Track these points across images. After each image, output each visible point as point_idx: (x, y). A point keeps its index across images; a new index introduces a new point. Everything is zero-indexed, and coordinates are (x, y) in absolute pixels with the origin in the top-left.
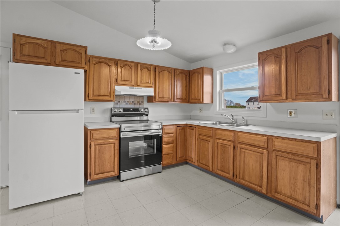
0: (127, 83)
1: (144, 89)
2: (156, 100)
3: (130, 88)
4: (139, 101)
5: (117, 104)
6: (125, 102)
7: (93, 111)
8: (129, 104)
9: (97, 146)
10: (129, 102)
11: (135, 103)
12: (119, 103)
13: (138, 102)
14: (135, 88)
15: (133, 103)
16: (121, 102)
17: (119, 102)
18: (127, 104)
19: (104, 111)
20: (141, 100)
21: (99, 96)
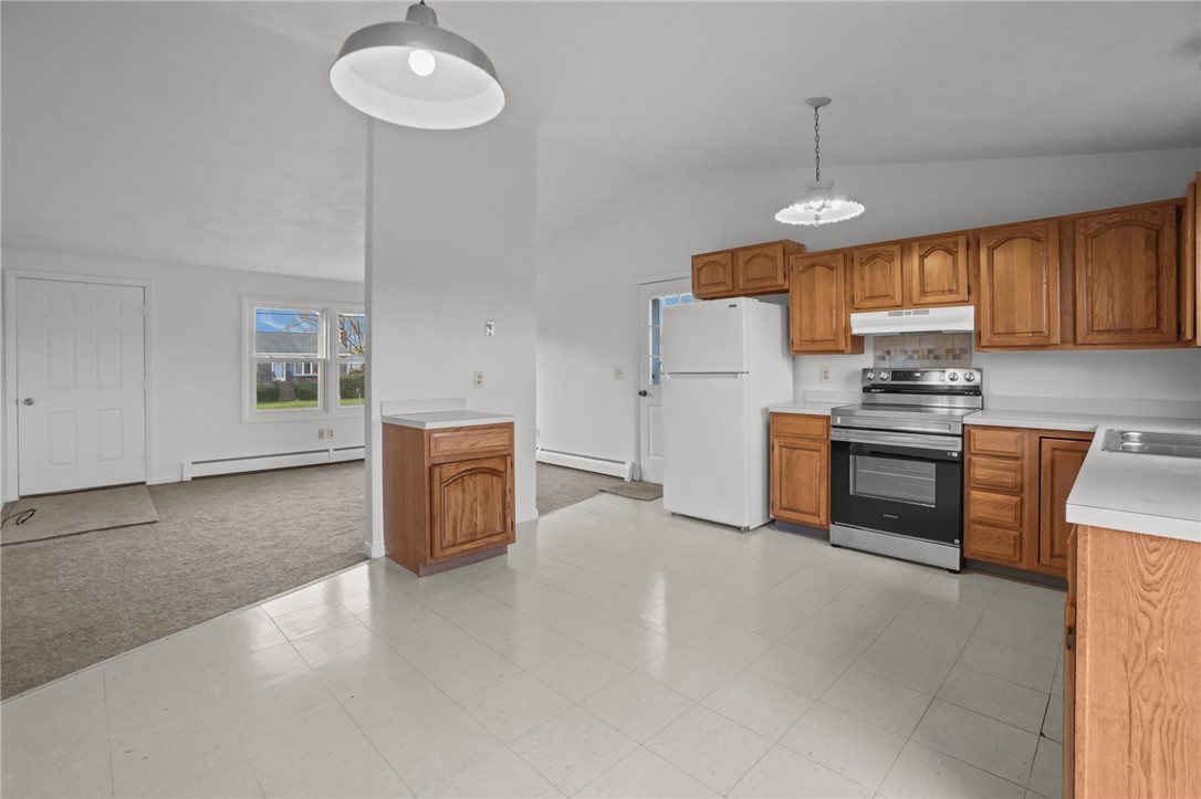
0: (878, 302)
1: (934, 312)
2: (983, 344)
3: (890, 315)
4: (950, 347)
5: (883, 358)
6: (906, 352)
7: (826, 377)
8: (919, 358)
9: (784, 450)
10: (917, 352)
11: (938, 353)
12: (887, 357)
13: (948, 351)
14: (907, 314)
15: (931, 356)
16: (892, 353)
17: (888, 353)
18: (911, 358)
19: (850, 378)
20: (958, 345)
21: (813, 342)
